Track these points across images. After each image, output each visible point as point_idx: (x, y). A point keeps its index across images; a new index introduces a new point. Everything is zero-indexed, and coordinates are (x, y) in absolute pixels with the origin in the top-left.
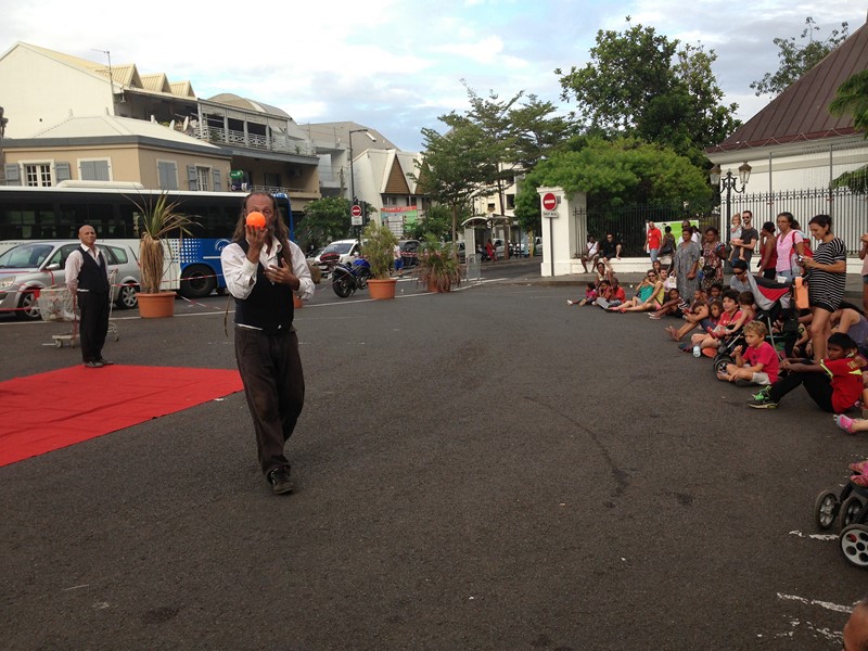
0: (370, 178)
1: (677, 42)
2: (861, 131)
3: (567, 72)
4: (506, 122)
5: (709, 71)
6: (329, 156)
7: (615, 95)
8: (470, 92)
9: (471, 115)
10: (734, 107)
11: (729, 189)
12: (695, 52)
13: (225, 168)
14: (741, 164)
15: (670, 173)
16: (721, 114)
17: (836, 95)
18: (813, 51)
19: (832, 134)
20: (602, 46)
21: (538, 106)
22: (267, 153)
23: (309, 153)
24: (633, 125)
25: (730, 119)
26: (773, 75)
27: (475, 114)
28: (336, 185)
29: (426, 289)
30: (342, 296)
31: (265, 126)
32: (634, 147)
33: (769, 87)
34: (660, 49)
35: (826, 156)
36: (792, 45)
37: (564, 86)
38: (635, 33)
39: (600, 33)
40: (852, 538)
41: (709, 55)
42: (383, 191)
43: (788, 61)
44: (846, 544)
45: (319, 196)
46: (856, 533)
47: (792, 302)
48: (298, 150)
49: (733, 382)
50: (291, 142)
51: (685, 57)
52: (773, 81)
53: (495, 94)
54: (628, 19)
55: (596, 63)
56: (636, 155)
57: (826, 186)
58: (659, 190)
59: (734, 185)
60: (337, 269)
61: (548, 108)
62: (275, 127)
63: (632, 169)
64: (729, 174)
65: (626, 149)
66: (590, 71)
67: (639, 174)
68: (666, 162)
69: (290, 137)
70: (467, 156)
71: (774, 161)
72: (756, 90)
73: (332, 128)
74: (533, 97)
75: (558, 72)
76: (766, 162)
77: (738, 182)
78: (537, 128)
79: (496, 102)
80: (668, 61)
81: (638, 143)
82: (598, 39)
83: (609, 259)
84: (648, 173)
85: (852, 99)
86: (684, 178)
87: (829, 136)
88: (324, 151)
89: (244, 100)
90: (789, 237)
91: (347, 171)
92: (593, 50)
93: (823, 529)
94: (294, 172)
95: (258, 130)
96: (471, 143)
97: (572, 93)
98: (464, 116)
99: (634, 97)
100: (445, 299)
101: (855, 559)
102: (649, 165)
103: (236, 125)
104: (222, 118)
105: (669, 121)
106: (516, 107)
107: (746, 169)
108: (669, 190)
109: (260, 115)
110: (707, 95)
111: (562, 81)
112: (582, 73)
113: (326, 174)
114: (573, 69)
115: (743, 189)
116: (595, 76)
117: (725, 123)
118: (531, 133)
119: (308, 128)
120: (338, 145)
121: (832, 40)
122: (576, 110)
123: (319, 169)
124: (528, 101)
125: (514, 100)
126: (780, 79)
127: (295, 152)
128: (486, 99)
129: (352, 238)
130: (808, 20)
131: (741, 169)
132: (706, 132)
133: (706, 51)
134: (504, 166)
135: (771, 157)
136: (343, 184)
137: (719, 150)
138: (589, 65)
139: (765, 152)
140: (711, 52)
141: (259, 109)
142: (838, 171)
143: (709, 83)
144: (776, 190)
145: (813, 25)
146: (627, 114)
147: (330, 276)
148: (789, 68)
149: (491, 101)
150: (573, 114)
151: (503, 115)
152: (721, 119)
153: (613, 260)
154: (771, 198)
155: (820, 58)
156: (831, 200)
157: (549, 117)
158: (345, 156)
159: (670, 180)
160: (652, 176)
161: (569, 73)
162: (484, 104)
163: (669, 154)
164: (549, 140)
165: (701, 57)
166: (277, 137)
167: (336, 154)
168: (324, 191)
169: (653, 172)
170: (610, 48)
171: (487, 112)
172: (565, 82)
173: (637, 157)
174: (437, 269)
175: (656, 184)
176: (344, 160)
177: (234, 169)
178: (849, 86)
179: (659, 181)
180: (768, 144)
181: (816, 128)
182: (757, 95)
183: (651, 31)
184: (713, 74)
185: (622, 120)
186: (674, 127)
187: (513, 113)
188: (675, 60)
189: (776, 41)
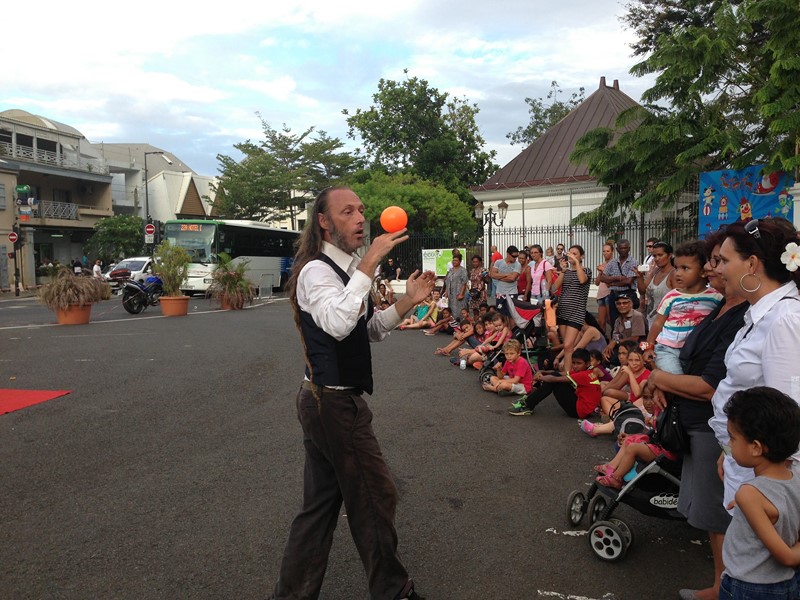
0: (166, 200)
1: (446, 94)
2: (595, 179)
3: (353, 113)
4: (298, 153)
5: (473, 122)
6: (123, 175)
7: (395, 136)
8: (264, 124)
9: (265, 145)
10: (493, 153)
11: (490, 223)
12: (462, 104)
13: (11, 182)
14: (500, 202)
15: (442, 206)
16: (482, 159)
17: (575, 148)
18: (557, 110)
19: (572, 180)
20: (384, 93)
21: (327, 141)
22: (57, 169)
23: (102, 172)
24: (410, 164)
25: (490, 164)
26: (525, 128)
27: (269, 144)
28: (130, 203)
29: (219, 306)
30: (132, 312)
31: (55, 143)
32: (412, 183)
33: (522, 138)
34: (433, 99)
35: (567, 198)
36: (540, 104)
37: (351, 125)
38: (412, 84)
39: (382, 81)
40: (600, 535)
41: (473, 108)
42: (178, 211)
43: (536, 117)
44: (594, 539)
45: (111, 213)
46: (602, 529)
47: (543, 321)
48: (90, 168)
49: (496, 393)
50: (83, 159)
51: (453, 108)
52: (525, 133)
53: (288, 127)
54: (406, 72)
55: (378, 107)
56: (413, 189)
57: (567, 224)
58: (433, 221)
59: (494, 219)
60: (128, 286)
61: (337, 144)
62: (67, 144)
63: (410, 201)
64: (490, 210)
65: (404, 184)
66: (372, 114)
67: (415, 206)
68: (439, 197)
69: (82, 155)
70: (261, 183)
71: (527, 201)
72: (511, 140)
73: (128, 149)
74: (323, 133)
75: (346, 112)
76: (520, 202)
77: (497, 217)
78: (327, 161)
79: (288, 135)
80: (439, 110)
81: (415, 179)
82: (380, 86)
83: (390, 281)
84: (423, 206)
85: (588, 151)
86: (453, 211)
87: (569, 181)
88: (119, 171)
89: (34, 117)
90: (541, 266)
91: (141, 191)
92: (376, 96)
93: (574, 526)
94: (86, 189)
95: (48, 146)
96: (265, 171)
97: (357, 132)
98: (259, 145)
99: (411, 140)
100: (237, 316)
101: (602, 553)
102: (424, 199)
103: (24, 141)
104: (10, 133)
105: (441, 162)
106: (307, 140)
107: (504, 206)
108: (441, 221)
109: (51, 131)
110: (471, 143)
111: (349, 120)
112: (366, 115)
113: (119, 192)
114: (359, 111)
115: (502, 223)
116: (377, 119)
117: (486, 166)
118: (321, 165)
119: (102, 147)
120: (133, 165)
121: (571, 102)
122: (361, 147)
123: (112, 187)
124: (318, 137)
125: (305, 134)
126: (530, 132)
127: (87, 170)
128: (280, 131)
129: (143, 256)
130: (553, 83)
131: (500, 206)
132: (471, 173)
133: (470, 104)
134: (296, 194)
135: (523, 197)
136: (137, 203)
137: (482, 190)
138: (372, 108)
139: (519, 192)
140: (475, 105)
141: (50, 126)
142: (577, 212)
143: (473, 132)
144: (528, 226)
145: (557, 89)
146: (405, 153)
147: (120, 293)
148: (538, 123)
149: (284, 134)
150: (358, 150)
151: (295, 147)
152: (483, 163)
153: (393, 282)
154: (524, 231)
155: (562, 116)
156: (571, 235)
157: (337, 152)
158: (139, 177)
159: (441, 213)
160: (427, 208)
161: (354, 114)
162: (277, 136)
163: (441, 190)
164: (337, 172)
165: (466, 109)
166: (68, 154)
167: (130, 173)
168: (117, 209)
169: (427, 205)
170: (391, 95)
171: (281, 144)
172: (351, 122)
173: (414, 192)
174: (230, 287)
175: (430, 216)
176: (138, 180)
177: (20, 183)
178: (585, 141)
179: (433, 213)
180: (521, 187)
181: (559, 175)
182: (512, 144)
183: (425, 83)
184: (476, 124)
185: (401, 159)
186: (445, 167)
187: (305, 146)
188: (445, 110)
189: (527, 100)
